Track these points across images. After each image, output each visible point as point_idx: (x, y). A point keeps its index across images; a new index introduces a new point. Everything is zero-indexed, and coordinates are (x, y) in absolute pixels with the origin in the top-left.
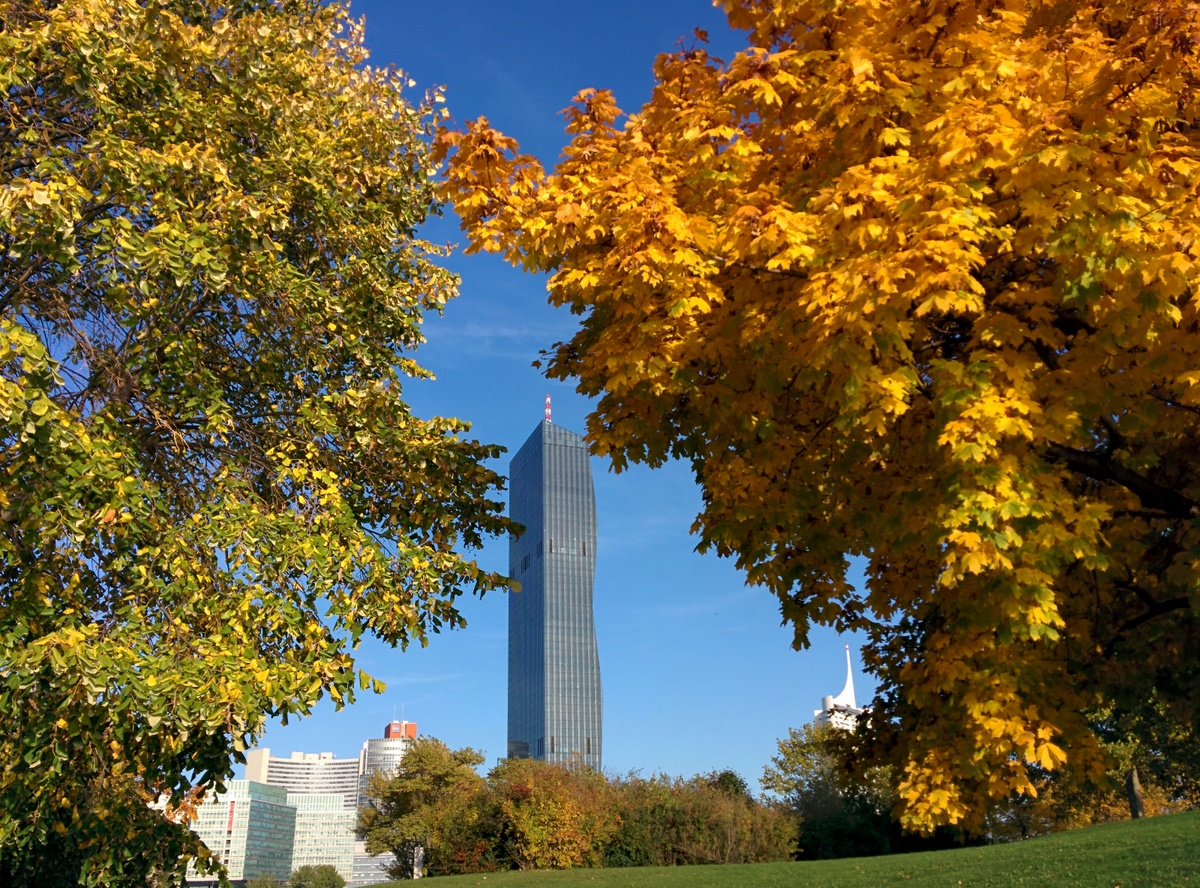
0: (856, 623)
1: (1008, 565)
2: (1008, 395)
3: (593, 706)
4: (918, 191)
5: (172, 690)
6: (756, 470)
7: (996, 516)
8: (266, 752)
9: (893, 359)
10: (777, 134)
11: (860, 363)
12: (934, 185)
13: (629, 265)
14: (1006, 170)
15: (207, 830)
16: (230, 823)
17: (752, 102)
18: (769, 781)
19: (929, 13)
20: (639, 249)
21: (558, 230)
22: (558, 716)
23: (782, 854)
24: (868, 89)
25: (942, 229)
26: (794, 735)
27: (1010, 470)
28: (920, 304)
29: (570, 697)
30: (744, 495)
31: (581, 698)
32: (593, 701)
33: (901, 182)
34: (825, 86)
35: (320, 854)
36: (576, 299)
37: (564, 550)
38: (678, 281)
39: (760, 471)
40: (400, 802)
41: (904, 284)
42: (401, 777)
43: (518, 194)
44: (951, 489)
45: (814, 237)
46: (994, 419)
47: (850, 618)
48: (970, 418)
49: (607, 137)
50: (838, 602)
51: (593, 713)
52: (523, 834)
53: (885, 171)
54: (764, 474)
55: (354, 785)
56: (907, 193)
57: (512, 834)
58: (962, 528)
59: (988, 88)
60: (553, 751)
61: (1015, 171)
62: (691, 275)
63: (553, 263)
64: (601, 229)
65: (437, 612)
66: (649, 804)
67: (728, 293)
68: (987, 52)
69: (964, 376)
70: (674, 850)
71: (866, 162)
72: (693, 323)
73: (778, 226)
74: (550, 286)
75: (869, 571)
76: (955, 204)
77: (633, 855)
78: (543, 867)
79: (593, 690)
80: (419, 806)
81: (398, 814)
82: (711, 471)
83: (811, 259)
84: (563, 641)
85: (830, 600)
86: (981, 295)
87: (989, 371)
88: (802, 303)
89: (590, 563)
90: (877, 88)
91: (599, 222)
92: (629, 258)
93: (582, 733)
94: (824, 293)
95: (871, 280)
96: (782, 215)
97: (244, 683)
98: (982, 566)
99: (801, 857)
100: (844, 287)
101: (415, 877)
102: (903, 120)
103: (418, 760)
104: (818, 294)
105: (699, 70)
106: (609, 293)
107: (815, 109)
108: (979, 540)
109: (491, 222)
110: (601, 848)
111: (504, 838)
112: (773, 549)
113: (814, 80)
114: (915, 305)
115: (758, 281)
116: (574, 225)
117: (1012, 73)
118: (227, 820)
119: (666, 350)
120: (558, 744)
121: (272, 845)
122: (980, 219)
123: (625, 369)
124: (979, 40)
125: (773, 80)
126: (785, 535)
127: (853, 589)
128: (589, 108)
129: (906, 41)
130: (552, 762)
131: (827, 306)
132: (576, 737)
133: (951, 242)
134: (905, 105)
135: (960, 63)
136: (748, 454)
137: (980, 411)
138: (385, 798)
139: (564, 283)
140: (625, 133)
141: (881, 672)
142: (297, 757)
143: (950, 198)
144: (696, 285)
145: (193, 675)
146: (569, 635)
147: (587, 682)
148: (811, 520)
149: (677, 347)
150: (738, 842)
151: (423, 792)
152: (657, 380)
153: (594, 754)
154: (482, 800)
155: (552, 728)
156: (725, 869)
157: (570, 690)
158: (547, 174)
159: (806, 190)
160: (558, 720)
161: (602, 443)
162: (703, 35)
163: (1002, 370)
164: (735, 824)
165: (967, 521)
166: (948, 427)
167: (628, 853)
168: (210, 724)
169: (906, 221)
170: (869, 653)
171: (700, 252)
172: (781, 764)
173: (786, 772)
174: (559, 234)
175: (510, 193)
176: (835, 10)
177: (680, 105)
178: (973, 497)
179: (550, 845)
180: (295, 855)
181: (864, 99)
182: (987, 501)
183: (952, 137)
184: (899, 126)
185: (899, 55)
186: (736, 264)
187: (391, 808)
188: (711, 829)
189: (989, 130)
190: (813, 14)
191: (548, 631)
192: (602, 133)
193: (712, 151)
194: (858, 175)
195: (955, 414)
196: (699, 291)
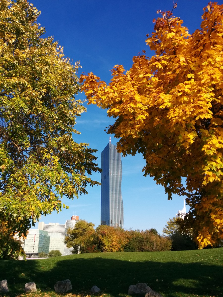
0: (183, 194)
1: (219, 180)
2: (219, 138)
3: (121, 212)
4: (196, 89)
5: (19, 208)
6: (158, 156)
7: (216, 167)
8: (43, 222)
9: (191, 130)
10: (163, 75)
11: (182, 131)
12: (200, 88)
13: (126, 107)
14: (218, 84)
15: (29, 241)
16: (35, 240)
17: (156, 68)
18: (165, 231)
19: (199, 46)
20: (128, 104)
21: (109, 99)
22: (113, 215)
23: (168, 249)
24: (184, 65)
25: (202, 99)
26: (171, 220)
27: (220, 156)
28: (197, 116)
29: (116, 210)
30: (155, 162)
31: (118, 210)
32: (121, 211)
33: (192, 87)
34: (173, 64)
35: (56, 247)
36: (114, 115)
37: (114, 174)
38: (138, 111)
39: (159, 156)
40: (74, 235)
41: (193, 112)
42: (75, 229)
43: (100, 90)
44: (205, 161)
45: (171, 100)
46: (216, 144)
47: (182, 192)
48: (210, 144)
49: (121, 76)
50: (179, 188)
51: (121, 214)
52: (104, 243)
53: (188, 84)
54: (160, 157)
55: (64, 231)
56: (193, 89)
57: (101, 243)
58: (208, 170)
59: (213, 64)
60: (112, 223)
61: (220, 84)
62: (141, 110)
63: (109, 107)
64: (119, 99)
65: (81, 190)
66: (135, 236)
67: (150, 114)
68: (213, 55)
69: (208, 134)
70: (141, 248)
71: (183, 82)
72: (142, 121)
73: (162, 98)
74: (108, 112)
75: (187, 180)
76: (205, 92)
77: (131, 249)
78: (109, 252)
79: (121, 208)
80: (79, 236)
81: (74, 238)
82: (147, 156)
83: (170, 106)
84: (114, 197)
85: (177, 188)
86: (212, 114)
87: (214, 132)
88: (168, 116)
89: (120, 178)
90: (186, 64)
91: (119, 97)
92: (126, 106)
93: (119, 219)
94: (173, 114)
95: (184, 111)
96: (163, 95)
97: (36, 206)
98: (213, 180)
99: (172, 250)
100: (178, 113)
101: (78, 253)
102: (192, 72)
103: (79, 225)
104: (172, 114)
105: (143, 60)
106: (121, 113)
107: (171, 70)
108: (212, 174)
109: (94, 97)
110: (123, 247)
111: (99, 244)
112: (163, 175)
113: (171, 62)
114: (195, 117)
115: (158, 111)
116: (113, 98)
117: (219, 60)
118: (34, 239)
119: (136, 127)
120: (113, 221)
121: (44, 245)
122: (211, 96)
123: (126, 132)
124: (211, 52)
125: (161, 62)
126: (165, 172)
127: (183, 185)
128: (117, 69)
129: (193, 52)
130: (111, 226)
131: (174, 117)
132: (117, 220)
133: (204, 102)
134: (193, 68)
135: (206, 58)
136: (156, 152)
137: (212, 142)
138: (71, 234)
139: (111, 111)
140: (126, 75)
141: (190, 205)
142: (50, 224)
143: (204, 91)
144: (142, 112)
145: (24, 204)
146: (115, 195)
147: (120, 206)
148: (172, 168)
149: (138, 127)
150: (157, 246)
151: (80, 233)
152: (133, 134)
153: (122, 224)
154: (94, 235)
155: (111, 218)
156: (153, 253)
157: (116, 208)
158: (107, 85)
159: (169, 89)
160: (113, 216)
161: (121, 150)
162: (144, 52)
163: (217, 132)
164: (156, 242)
165: (209, 169)
166: (204, 146)
167: (130, 249)
168: (28, 216)
169: (193, 96)
170: (187, 200)
171: (143, 104)
172: (167, 227)
173: (169, 229)
174: (109, 100)
175: (98, 90)
176: (176, 46)
177: (138, 69)
178: (211, 163)
179: (111, 246)
180: (50, 247)
181: (183, 67)
182: (214, 164)
183: (204, 76)
184: (192, 73)
185: (191, 56)
186: (152, 107)
187: (73, 237)
188: (150, 243)
189: (213, 74)
190: (171, 46)
191: (110, 194)
192: (120, 75)
193: (146, 80)
194: (181, 86)
195: (206, 143)
196: (143, 114)
